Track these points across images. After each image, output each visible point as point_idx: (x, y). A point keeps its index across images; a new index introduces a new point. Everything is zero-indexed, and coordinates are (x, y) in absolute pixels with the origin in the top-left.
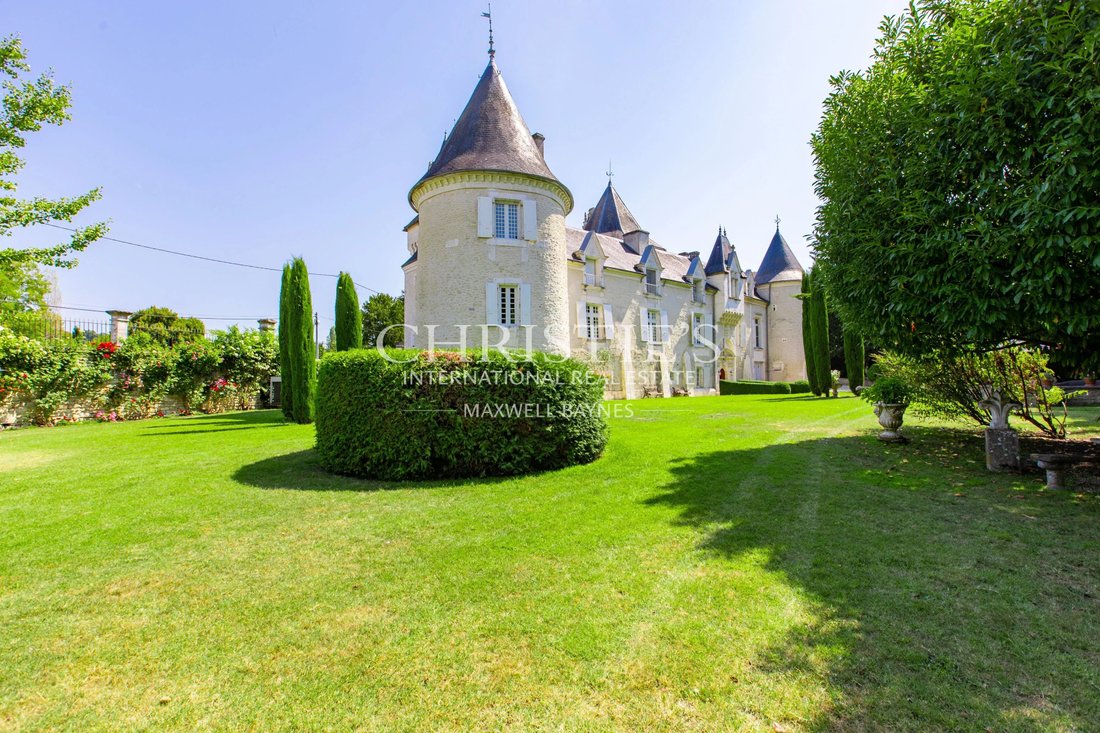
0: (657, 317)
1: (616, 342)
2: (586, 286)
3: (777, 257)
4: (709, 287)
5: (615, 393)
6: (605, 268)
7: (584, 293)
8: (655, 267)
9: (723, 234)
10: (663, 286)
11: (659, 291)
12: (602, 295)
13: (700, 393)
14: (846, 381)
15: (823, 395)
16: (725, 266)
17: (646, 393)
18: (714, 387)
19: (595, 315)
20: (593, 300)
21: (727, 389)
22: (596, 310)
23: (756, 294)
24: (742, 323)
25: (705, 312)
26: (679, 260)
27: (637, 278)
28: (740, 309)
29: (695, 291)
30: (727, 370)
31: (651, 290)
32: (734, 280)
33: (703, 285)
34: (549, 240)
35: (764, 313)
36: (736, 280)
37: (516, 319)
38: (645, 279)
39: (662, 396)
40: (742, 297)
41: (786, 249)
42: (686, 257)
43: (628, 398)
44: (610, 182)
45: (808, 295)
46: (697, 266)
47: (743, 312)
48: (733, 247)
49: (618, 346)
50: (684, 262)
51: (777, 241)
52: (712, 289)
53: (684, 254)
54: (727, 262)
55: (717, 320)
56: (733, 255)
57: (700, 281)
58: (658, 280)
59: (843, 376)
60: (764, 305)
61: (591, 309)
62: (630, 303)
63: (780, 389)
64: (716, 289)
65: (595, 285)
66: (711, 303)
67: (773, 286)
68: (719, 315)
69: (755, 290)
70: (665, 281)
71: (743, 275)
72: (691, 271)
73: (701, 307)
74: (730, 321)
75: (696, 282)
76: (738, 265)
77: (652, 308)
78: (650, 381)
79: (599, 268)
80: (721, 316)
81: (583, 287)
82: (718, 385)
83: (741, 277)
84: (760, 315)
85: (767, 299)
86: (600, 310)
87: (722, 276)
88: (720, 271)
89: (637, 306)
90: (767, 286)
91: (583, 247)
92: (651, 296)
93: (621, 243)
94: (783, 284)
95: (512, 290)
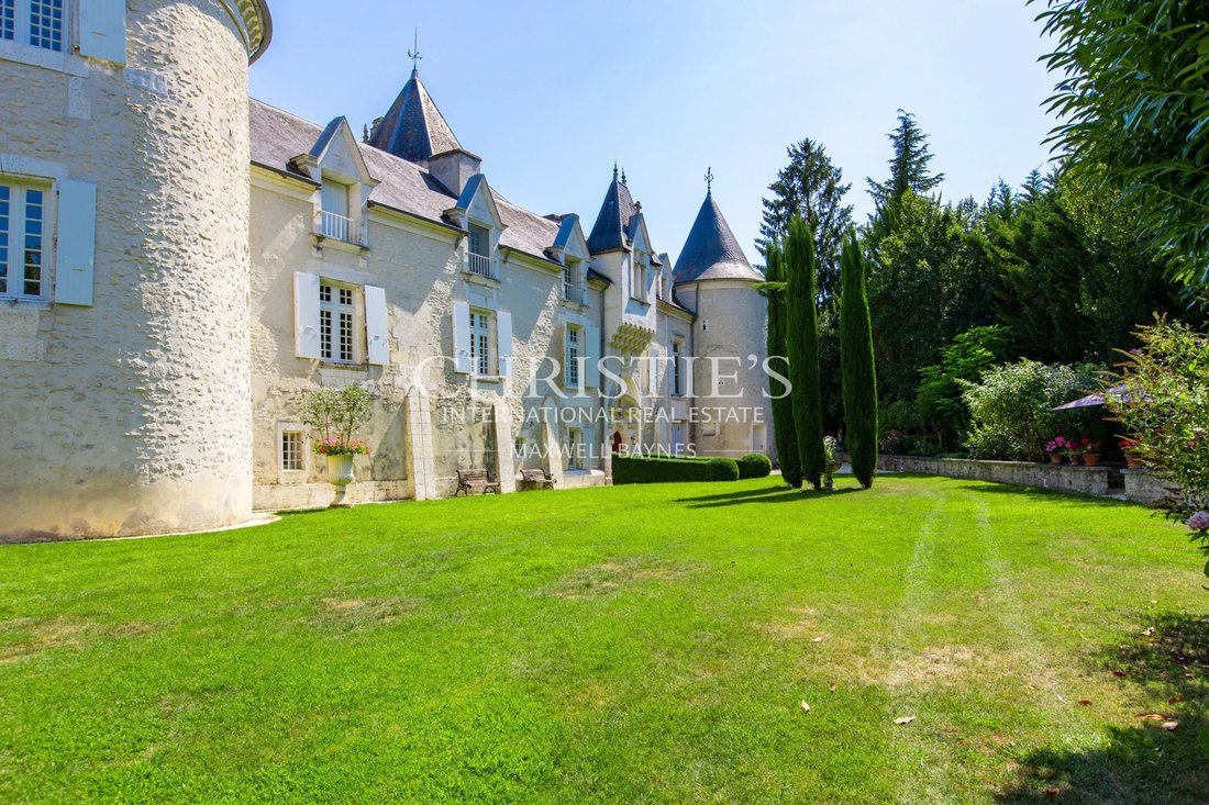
0: (491, 323)
1: (394, 370)
2: (320, 238)
3: (707, 240)
4: (594, 275)
5: (390, 485)
6: (370, 204)
7: (314, 252)
8: (486, 220)
9: (620, 179)
10: (505, 262)
11: (496, 270)
12: (362, 263)
13: (576, 482)
14: (848, 457)
15: (807, 485)
16: (624, 237)
17: (463, 485)
18: (601, 467)
19: (345, 309)
20: (339, 273)
21: (628, 472)
22: (346, 297)
23: (675, 299)
24: (655, 345)
25: (586, 321)
26: (542, 224)
27: (446, 237)
28: (649, 321)
29: (568, 280)
30: (626, 434)
31: (478, 267)
32: (639, 265)
33: (583, 269)
34: (168, 74)
35: (687, 333)
36: (643, 267)
37: (44, 282)
38: (465, 243)
39: (497, 490)
40: (651, 299)
41: (722, 226)
42: (554, 224)
43: (420, 497)
44: (415, 70)
45: (782, 286)
46: (572, 233)
47: (653, 328)
48: (638, 206)
49: (399, 381)
50: (551, 229)
51: (708, 213)
52: (600, 279)
53: (551, 217)
54: (626, 230)
55: (609, 338)
56: (637, 218)
57: (578, 261)
58: (493, 248)
59: (842, 448)
60: (687, 318)
61: (335, 295)
62: (430, 288)
63: (720, 472)
64: (607, 281)
65: (348, 241)
66: (598, 308)
67: (704, 286)
68: (611, 330)
69: (674, 292)
70: (508, 252)
71: (656, 260)
72: (561, 240)
73: (579, 311)
74: (634, 341)
75: (571, 264)
76: (646, 241)
77: (480, 304)
78: (471, 457)
79: (358, 204)
80: (615, 332)
81: (315, 242)
82: (609, 464)
83: (652, 263)
84: (682, 336)
85: (694, 310)
86: (356, 297)
87: (618, 255)
88: (615, 246)
89: (448, 299)
90: (692, 288)
91: (316, 151)
92: (477, 279)
93: (422, 174)
94: (719, 285)
95: (34, 197)
